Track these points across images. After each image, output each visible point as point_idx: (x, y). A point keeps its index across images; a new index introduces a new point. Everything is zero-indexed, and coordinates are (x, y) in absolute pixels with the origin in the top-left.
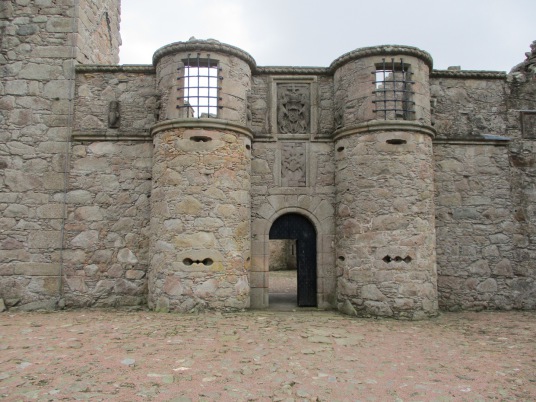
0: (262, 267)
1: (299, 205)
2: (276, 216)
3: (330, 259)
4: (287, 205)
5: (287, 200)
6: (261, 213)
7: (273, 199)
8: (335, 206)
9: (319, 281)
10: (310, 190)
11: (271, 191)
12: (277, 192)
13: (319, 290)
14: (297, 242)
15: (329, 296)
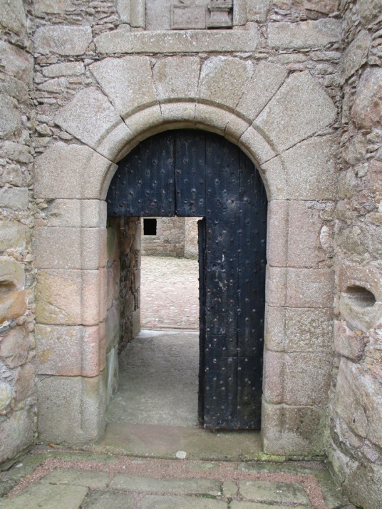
0: (75, 309)
1: (204, 94)
2: (123, 133)
3: (313, 289)
4: (162, 92)
5: (162, 76)
6: (71, 126)
7: (110, 71)
8: (339, 92)
9: (271, 362)
10: (247, 37)
11: (106, 42)
12: (127, 47)
13: (268, 394)
14: (201, 225)
15: (301, 415)
